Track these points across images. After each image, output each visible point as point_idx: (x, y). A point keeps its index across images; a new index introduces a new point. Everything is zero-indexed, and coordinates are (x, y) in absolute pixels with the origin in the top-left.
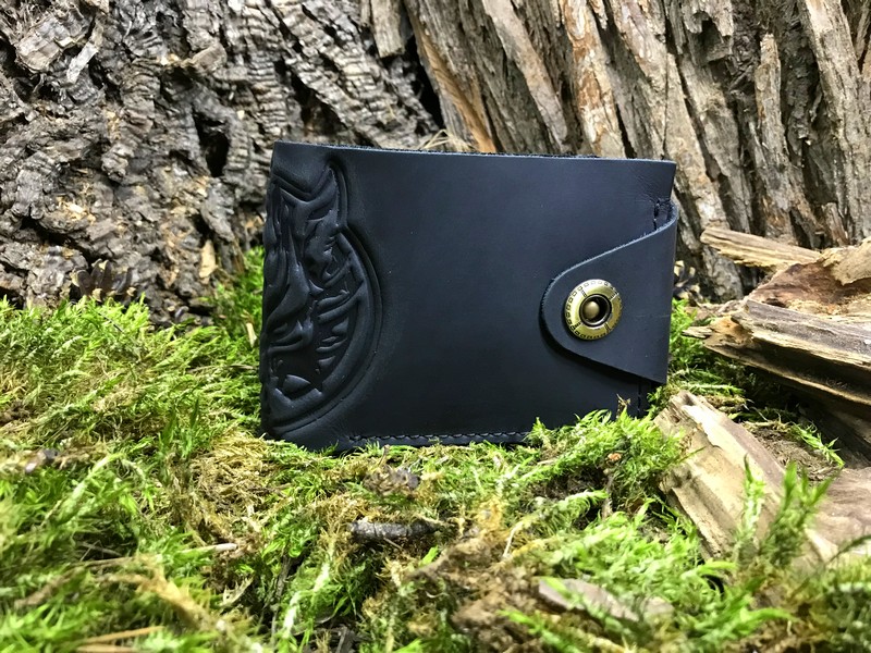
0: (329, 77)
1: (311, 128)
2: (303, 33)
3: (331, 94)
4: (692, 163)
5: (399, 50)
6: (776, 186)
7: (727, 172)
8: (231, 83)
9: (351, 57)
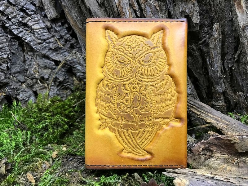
0: (27, 30)
1: (26, 49)
2: (9, 13)
3: (28, 38)
5: (57, 16)
6: (218, 85)
7: (197, 76)
9: (35, 21)
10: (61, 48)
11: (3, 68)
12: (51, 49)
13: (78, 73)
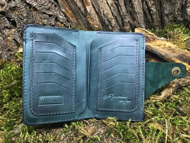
3: (35, 4)
4: (109, 15)
6: (125, 18)
7: (116, 16)
8: (12, 7)
10: (51, 8)
11: (25, 21)
12: (46, 9)
13: (61, 20)
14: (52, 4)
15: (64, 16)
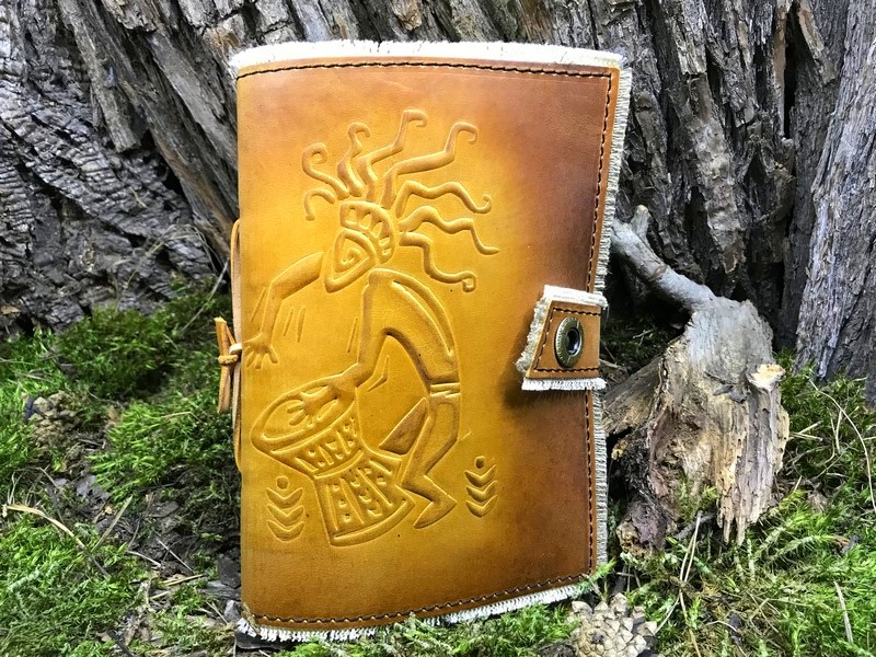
10: (143, 209)
11: (17, 253)
12: (122, 212)
13: (181, 261)
14: (154, 198)
15: (198, 248)
